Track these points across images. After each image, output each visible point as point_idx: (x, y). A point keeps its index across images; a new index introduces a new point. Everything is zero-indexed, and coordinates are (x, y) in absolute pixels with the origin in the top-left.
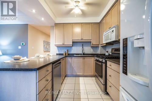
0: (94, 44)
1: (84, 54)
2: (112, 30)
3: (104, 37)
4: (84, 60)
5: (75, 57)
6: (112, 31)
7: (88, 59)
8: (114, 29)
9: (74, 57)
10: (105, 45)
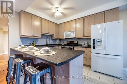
3: (65, 34)
6: (73, 33)
8: (75, 32)
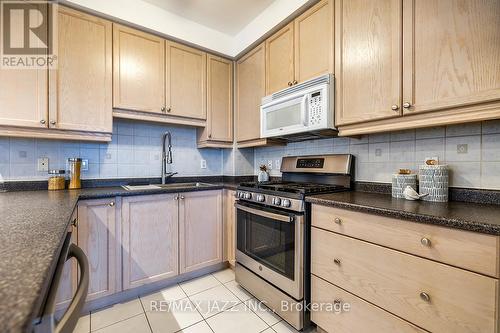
0: (216, 137)
1: (170, 180)
2: (314, 89)
3: (263, 113)
4: (182, 207)
5: (139, 198)
6: (313, 95)
7: (201, 200)
8: (324, 88)
9: (130, 199)
10: (265, 142)
